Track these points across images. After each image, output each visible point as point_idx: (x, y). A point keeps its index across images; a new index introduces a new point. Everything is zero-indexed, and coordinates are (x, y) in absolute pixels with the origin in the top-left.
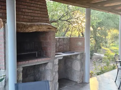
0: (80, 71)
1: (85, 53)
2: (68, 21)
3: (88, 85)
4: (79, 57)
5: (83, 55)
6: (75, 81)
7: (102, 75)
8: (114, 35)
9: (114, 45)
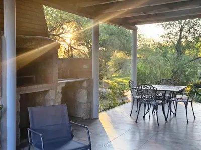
0: (87, 103)
1: (93, 80)
2: (61, 36)
3: (98, 121)
4: (85, 85)
5: (90, 82)
6: (79, 117)
7: (113, 110)
8: (119, 60)
9: (117, 75)
